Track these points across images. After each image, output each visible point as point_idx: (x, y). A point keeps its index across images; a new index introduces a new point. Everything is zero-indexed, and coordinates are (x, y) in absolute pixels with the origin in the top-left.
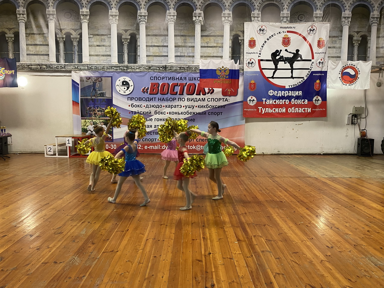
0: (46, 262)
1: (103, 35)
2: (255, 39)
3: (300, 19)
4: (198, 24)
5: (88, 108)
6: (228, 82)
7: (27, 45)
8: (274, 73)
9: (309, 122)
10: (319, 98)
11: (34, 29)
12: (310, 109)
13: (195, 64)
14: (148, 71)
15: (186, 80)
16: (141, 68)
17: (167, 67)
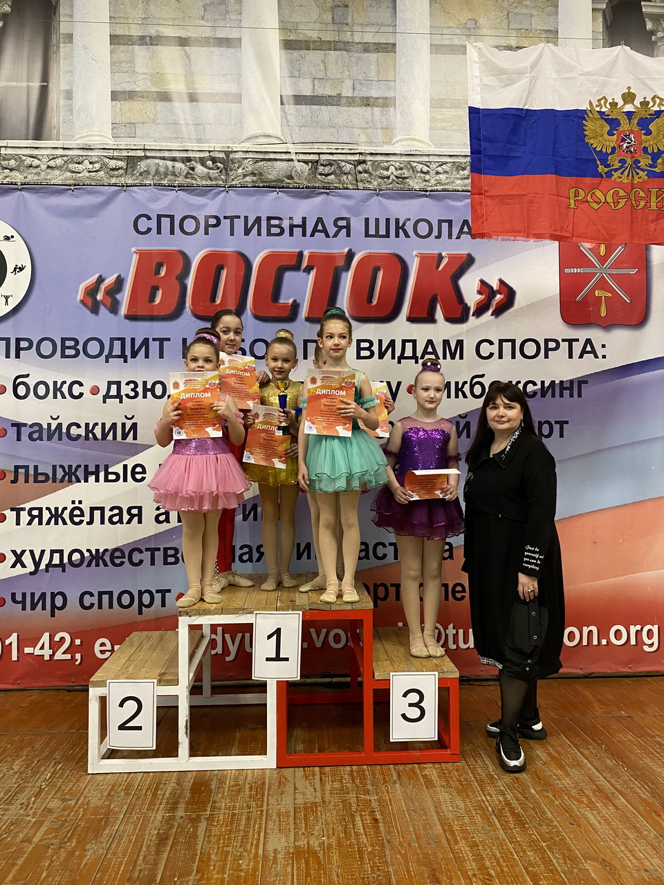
13: (402, 143)
14: (122, 180)
15: (348, 235)
16: (79, 163)
17: (239, 162)
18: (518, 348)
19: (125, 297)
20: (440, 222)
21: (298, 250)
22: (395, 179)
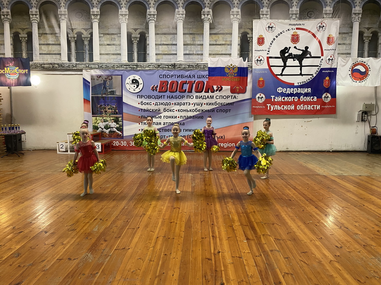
0: (60, 259)
1: (113, 34)
2: (264, 36)
3: (309, 16)
4: (207, 22)
5: (99, 106)
6: (237, 79)
7: (40, 44)
8: (283, 70)
9: (318, 119)
10: (329, 95)
11: (46, 29)
12: (319, 106)
13: (204, 61)
14: (157, 69)
15: (194, 78)
16: (150, 66)
17: (176, 65)
19: (158, 89)
21: (186, 80)
22: (203, 68)
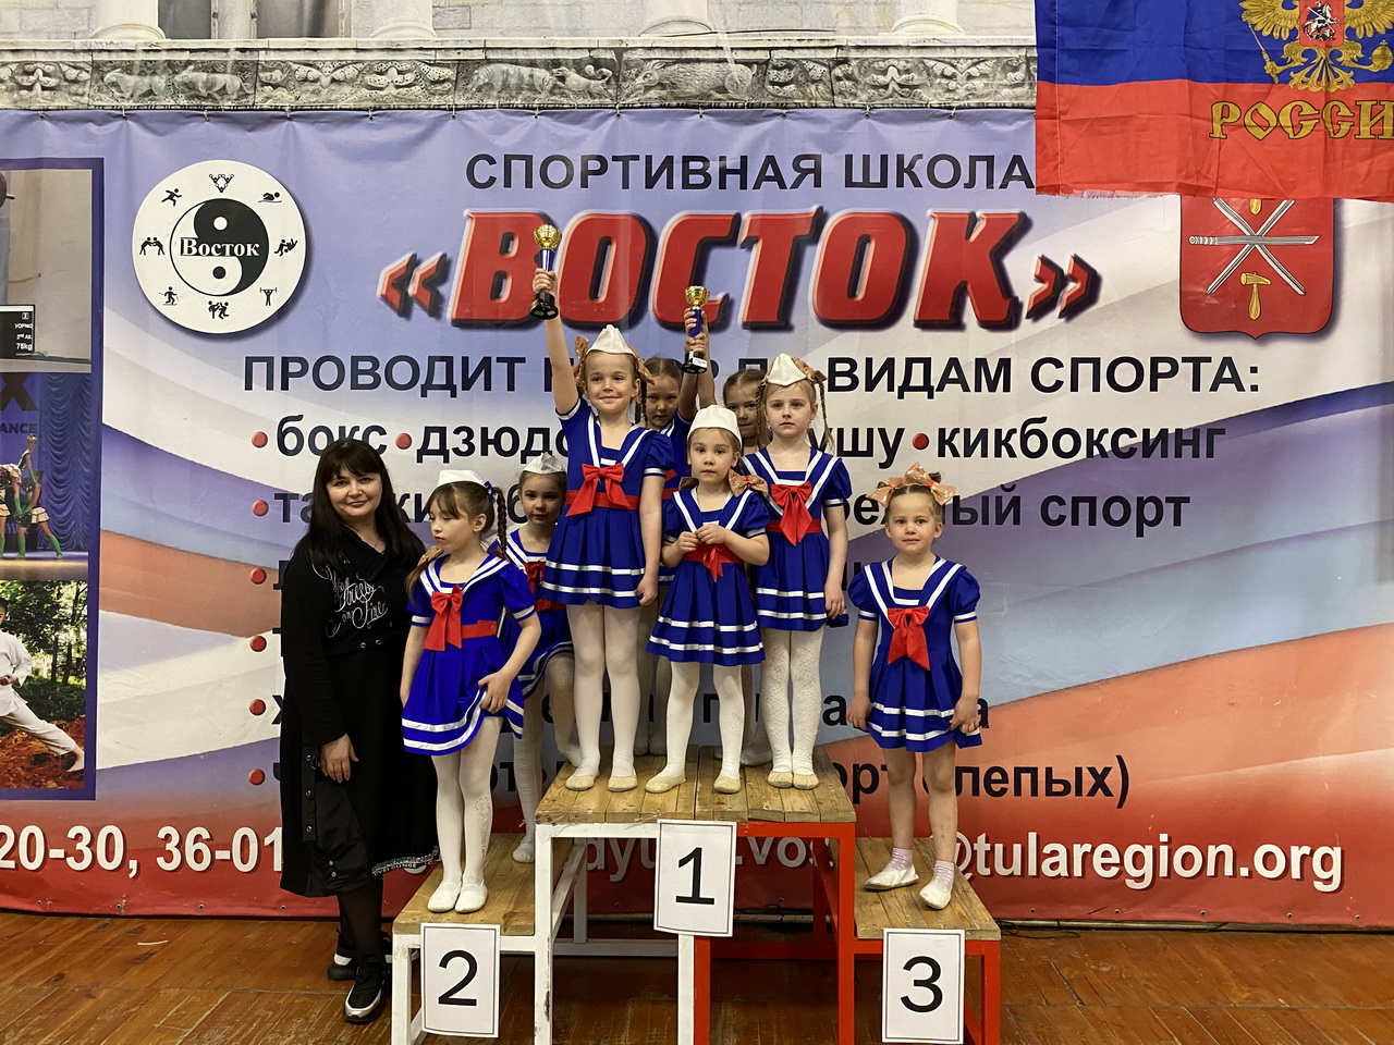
13: (910, 28)
14: (449, 100)
15: (817, 184)
16: (381, 73)
17: (637, 65)
18: (1105, 374)
19: (452, 290)
20: (973, 160)
21: (733, 212)
22: (897, 88)
